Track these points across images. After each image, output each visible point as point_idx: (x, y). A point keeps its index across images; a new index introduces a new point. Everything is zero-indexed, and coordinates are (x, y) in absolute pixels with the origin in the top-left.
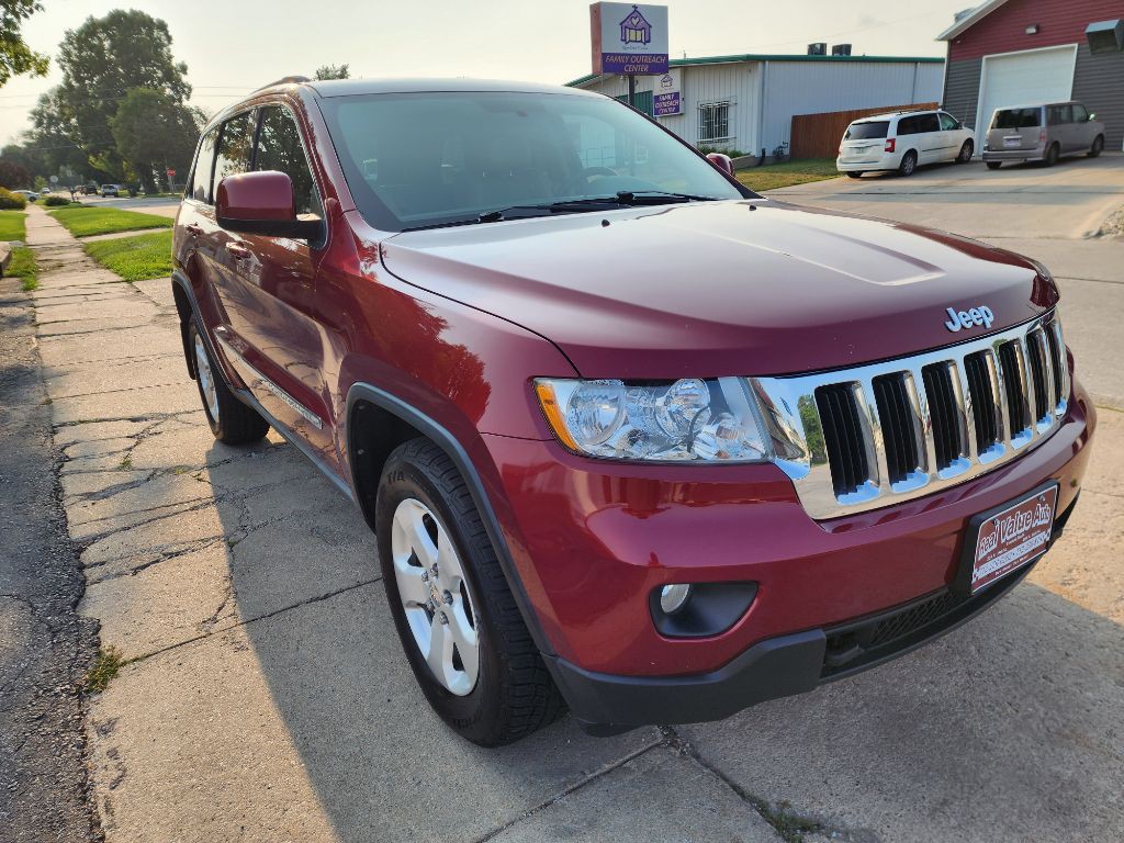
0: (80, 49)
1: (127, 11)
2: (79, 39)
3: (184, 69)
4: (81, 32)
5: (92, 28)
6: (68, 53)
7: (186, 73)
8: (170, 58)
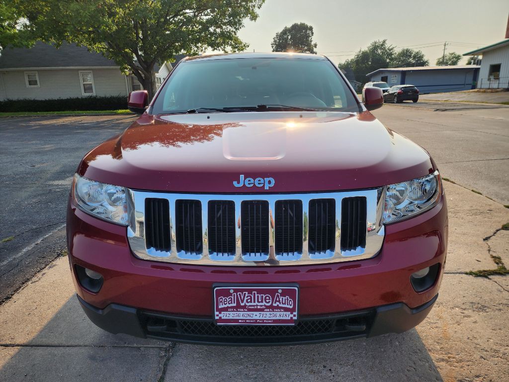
0: (280, 40)
1: (299, 23)
2: (280, 36)
3: (316, 46)
4: (281, 33)
5: (285, 32)
6: (275, 41)
7: (316, 47)
8: (311, 41)
